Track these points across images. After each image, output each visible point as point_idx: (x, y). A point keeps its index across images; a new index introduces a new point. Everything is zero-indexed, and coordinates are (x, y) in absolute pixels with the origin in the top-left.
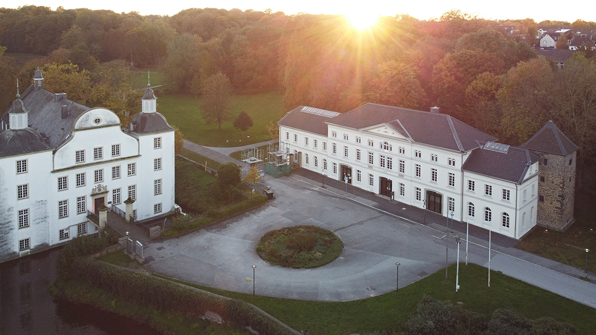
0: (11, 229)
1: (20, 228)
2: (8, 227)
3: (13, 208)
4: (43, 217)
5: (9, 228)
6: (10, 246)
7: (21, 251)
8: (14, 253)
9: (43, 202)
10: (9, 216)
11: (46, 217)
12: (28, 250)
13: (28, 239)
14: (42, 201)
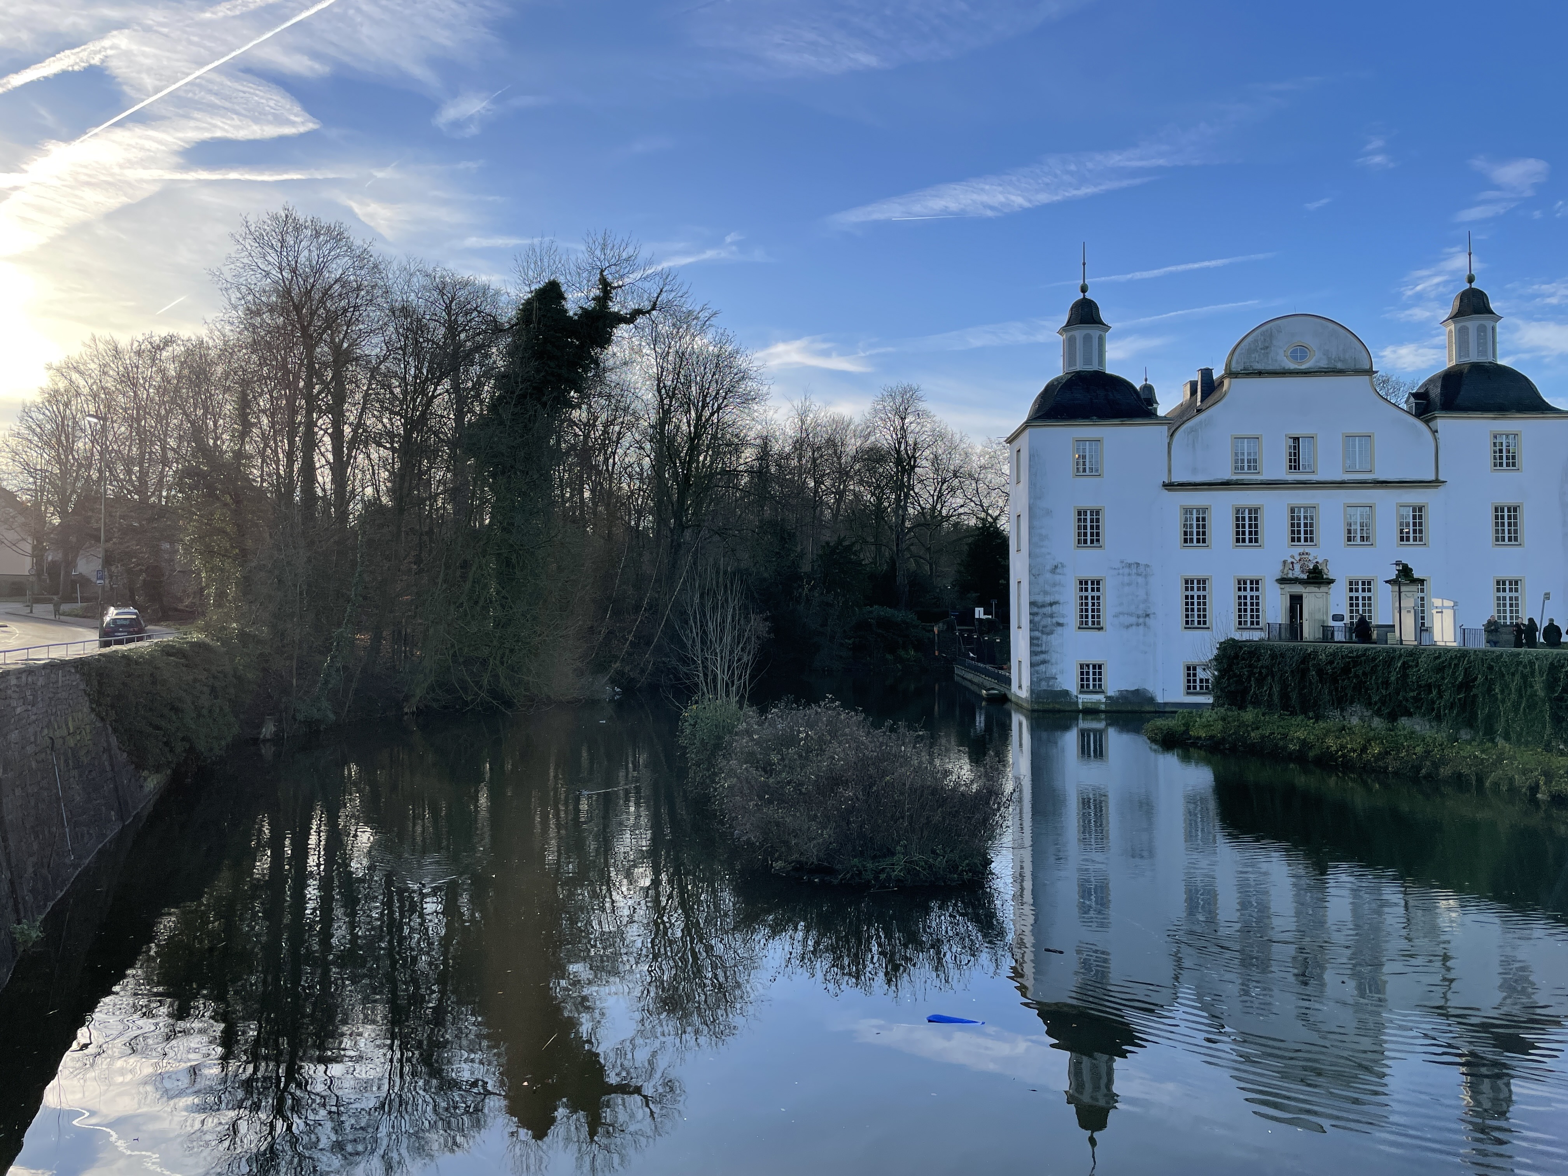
0: (1059, 625)
1: (1079, 628)
2: (1052, 616)
3: (1063, 566)
4: (1140, 612)
5: (1054, 620)
6: (1054, 671)
7: (1081, 692)
8: (1066, 693)
9: (1142, 569)
10: (1054, 585)
11: (1148, 615)
12: (1101, 697)
13: (1100, 667)
14: (1138, 564)
